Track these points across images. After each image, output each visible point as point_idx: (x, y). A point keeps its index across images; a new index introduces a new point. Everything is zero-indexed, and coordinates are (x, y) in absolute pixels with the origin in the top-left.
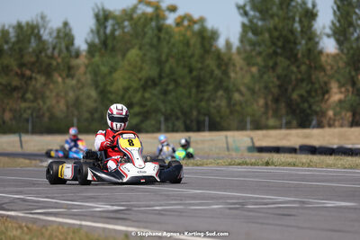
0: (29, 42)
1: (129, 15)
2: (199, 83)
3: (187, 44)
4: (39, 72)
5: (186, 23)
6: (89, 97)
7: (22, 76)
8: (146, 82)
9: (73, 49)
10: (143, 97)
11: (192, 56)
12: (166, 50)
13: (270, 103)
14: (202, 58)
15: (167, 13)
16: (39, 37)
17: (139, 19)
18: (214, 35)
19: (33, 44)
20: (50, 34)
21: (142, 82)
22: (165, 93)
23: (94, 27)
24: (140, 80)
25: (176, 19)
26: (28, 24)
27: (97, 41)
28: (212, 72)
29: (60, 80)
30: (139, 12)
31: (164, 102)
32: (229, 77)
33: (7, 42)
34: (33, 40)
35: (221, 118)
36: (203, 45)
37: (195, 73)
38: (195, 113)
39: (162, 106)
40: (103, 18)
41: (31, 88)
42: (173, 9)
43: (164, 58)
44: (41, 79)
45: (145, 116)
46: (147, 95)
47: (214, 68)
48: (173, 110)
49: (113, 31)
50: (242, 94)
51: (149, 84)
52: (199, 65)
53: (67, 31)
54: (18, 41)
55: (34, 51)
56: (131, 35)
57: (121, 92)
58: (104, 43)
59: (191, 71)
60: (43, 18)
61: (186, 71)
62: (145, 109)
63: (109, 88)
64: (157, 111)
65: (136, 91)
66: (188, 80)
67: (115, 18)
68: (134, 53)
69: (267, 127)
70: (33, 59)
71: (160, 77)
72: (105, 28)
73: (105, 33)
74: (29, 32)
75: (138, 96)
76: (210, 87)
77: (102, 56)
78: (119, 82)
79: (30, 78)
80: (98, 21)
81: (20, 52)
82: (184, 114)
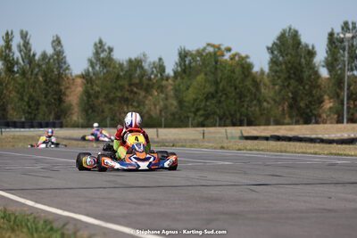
0: (136, 70)
1: (199, 53)
2: (241, 96)
3: (233, 72)
4: (141, 89)
6: (172, 105)
7: (132, 92)
9: (165, 75)
10: (206, 105)
11: (237, 79)
12: (220, 75)
13: (286, 108)
14: (243, 80)
15: (225, 53)
16: (142, 67)
17: (207, 55)
18: (250, 66)
19: (138, 72)
20: (149, 65)
21: (205, 95)
22: (220, 102)
23: (178, 61)
25: (230, 56)
26: (135, 59)
27: (179, 69)
28: (249, 90)
29: (156, 93)
30: (207, 51)
31: (218, 108)
32: (260, 93)
33: (122, 71)
34: (138, 69)
35: (255, 118)
36: (243, 73)
37: (238, 90)
38: (238, 115)
39: (218, 111)
40: (183, 55)
41: (136, 99)
42: (229, 50)
43: (219, 80)
44: (143, 93)
45: (207, 116)
46: (208, 103)
47: (251, 87)
48: (224, 113)
49: (190, 63)
50: (268, 103)
51: (210, 96)
52: (241, 85)
53: (161, 63)
54: (130, 70)
55: (138, 76)
56: (201, 66)
57: (192, 102)
58: (184, 71)
59: (236, 89)
60: (144, 55)
61: (233, 88)
62: (207, 112)
63: (185, 99)
64: (215, 113)
65: (201, 101)
66: (234, 94)
67: (191, 55)
68: (201, 77)
69: (283, 124)
70: (137, 81)
71: (217, 92)
72: (185, 61)
73: (185, 65)
74: (136, 64)
75: (203, 104)
76: (248, 99)
77: (183, 78)
78: (190, 95)
79: (136, 93)
80: (180, 57)
81: (131, 77)
82: (231, 115)
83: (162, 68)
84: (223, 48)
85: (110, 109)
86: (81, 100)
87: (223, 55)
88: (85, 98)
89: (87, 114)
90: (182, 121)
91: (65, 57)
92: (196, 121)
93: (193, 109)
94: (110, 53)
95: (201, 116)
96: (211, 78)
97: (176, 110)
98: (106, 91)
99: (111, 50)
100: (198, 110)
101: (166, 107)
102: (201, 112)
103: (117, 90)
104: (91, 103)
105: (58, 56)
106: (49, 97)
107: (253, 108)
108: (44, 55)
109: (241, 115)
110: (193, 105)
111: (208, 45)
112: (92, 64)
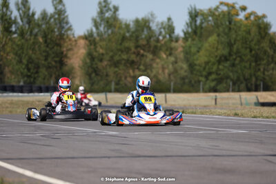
0: (143, 31)
1: (212, 12)
2: (257, 59)
3: (249, 32)
4: (149, 51)
5: (252, 18)
6: (182, 68)
7: (138, 54)
8: (220, 58)
9: (174, 36)
10: (218, 68)
11: (252, 40)
12: (234, 36)
14: (259, 42)
15: (240, 12)
16: (149, 28)
17: (219, 15)
18: (267, 26)
19: (146, 32)
20: (157, 25)
21: (218, 58)
22: (233, 65)
23: (188, 21)
24: (216, 56)
25: (245, 15)
26: (143, 19)
27: (190, 30)
29: (164, 56)
30: (220, 10)
31: (232, 71)
33: (128, 32)
34: (145, 30)
35: (272, 82)
36: (260, 33)
37: (253, 52)
38: (254, 79)
39: (231, 74)
40: (194, 15)
41: (143, 62)
42: (244, 9)
43: (233, 42)
44: (150, 56)
45: (220, 81)
46: (221, 67)
47: (268, 49)
48: (238, 78)
49: (202, 23)
51: (222, 59)
52: (257, 47)
53: (170, 23)
54: (137, 30)
55: (146, 37)
56: (213, 26)
57: (203, 65)
58: (195, 32)
59: (251, 51)
60: (152, 15)
61: (248, 50)
62: (220, 77)
63: (196, 62)
64: (228, 77)
65: (214, 64)
66: (249, 57)
67: (203, 14)
68: (213, 39)
70: (144, 43)
71: (230, 55)
72: (196, 21)
73: (196, 25)
74: (143, 24)
75: (215, 68)
76: (265, 62)
77: (193, 40)
78: (201, 58)
79: (143, 55)
80: (191, 16)
81: (137, 39)
82: (246, 80)
83: (170, 29)
84: (237, 7)
85: (115, 73)
86: (85, 63)
87: (238, 15)
88: (88, 61)
89: (90, 78)
90: (193, 86)
91: (67, 16)
92: (207, 86)
93: (204, 73)
94: (115, 12)
95: (213, 80)
96: (224, 39)
97: (186, 74)
98: (111, 54)
99: (116, 9)
100: (210, 74)
101: (176, 71)
102: (213, 76)
103: (122, 52)
104: (95, 66)
105: (59, 15)
106: (49, 60)
107: (271, 72)
108: (44, 14)
109: (257, 79)
110: (204, 69)
111: (221, 3)
112: (96, 24)
